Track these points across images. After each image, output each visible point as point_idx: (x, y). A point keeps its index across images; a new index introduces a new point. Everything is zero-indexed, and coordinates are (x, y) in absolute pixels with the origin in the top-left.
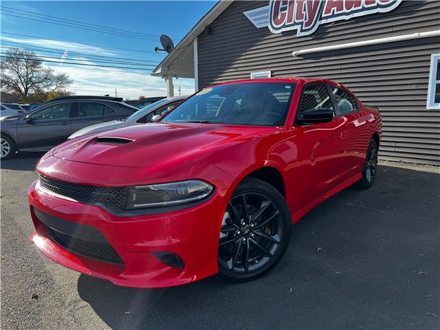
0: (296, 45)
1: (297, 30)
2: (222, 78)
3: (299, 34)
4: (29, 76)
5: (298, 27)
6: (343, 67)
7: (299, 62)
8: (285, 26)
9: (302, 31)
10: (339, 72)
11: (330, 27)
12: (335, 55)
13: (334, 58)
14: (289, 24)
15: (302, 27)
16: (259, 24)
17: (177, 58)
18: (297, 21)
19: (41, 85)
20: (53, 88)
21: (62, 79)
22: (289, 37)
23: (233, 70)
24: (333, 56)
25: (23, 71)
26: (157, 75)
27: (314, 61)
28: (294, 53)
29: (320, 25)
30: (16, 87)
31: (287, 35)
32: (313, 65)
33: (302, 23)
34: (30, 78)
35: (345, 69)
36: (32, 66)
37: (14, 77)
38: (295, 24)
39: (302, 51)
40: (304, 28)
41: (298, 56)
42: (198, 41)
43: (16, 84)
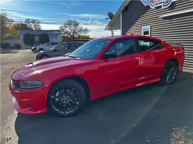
0: (161, 13)
1: (161, 6)
2: (131, 30)
3: (163, 7)
4: (75, 30)
5: (162, 4)
6: (183, 23)
7: (162, 21)
8: (156, 4)
9: (164, 6)
10: (180, 25)
11: (177, 3)
12: (179, 17)
13: (178, 19)
14: (158, 3)
15: (164, 4)
16: (146, 4)
17: (115, 22)
18: (162, 1)
19: (78, 33)
20: (83, 34)
21: (86, 30)
22: (158, 10)
23: (135, 26)
24: (178, 18)
25: (72, 28)
26: (107, 29)
27: (169, 20)
28: (160, 17)
29: (172, 3)
30: (70, 34)
31: (158, 9)
32: (169, 22)
33: (164, 2)
34: (75, 31)
35: (183, 24)
36: (76, 26)
37: (70, 31)
38: (161, 3)
39: (164, 16)
40: (165, 5)
41: (162, 18)
42: (122, 14)
43: (70, 33)
